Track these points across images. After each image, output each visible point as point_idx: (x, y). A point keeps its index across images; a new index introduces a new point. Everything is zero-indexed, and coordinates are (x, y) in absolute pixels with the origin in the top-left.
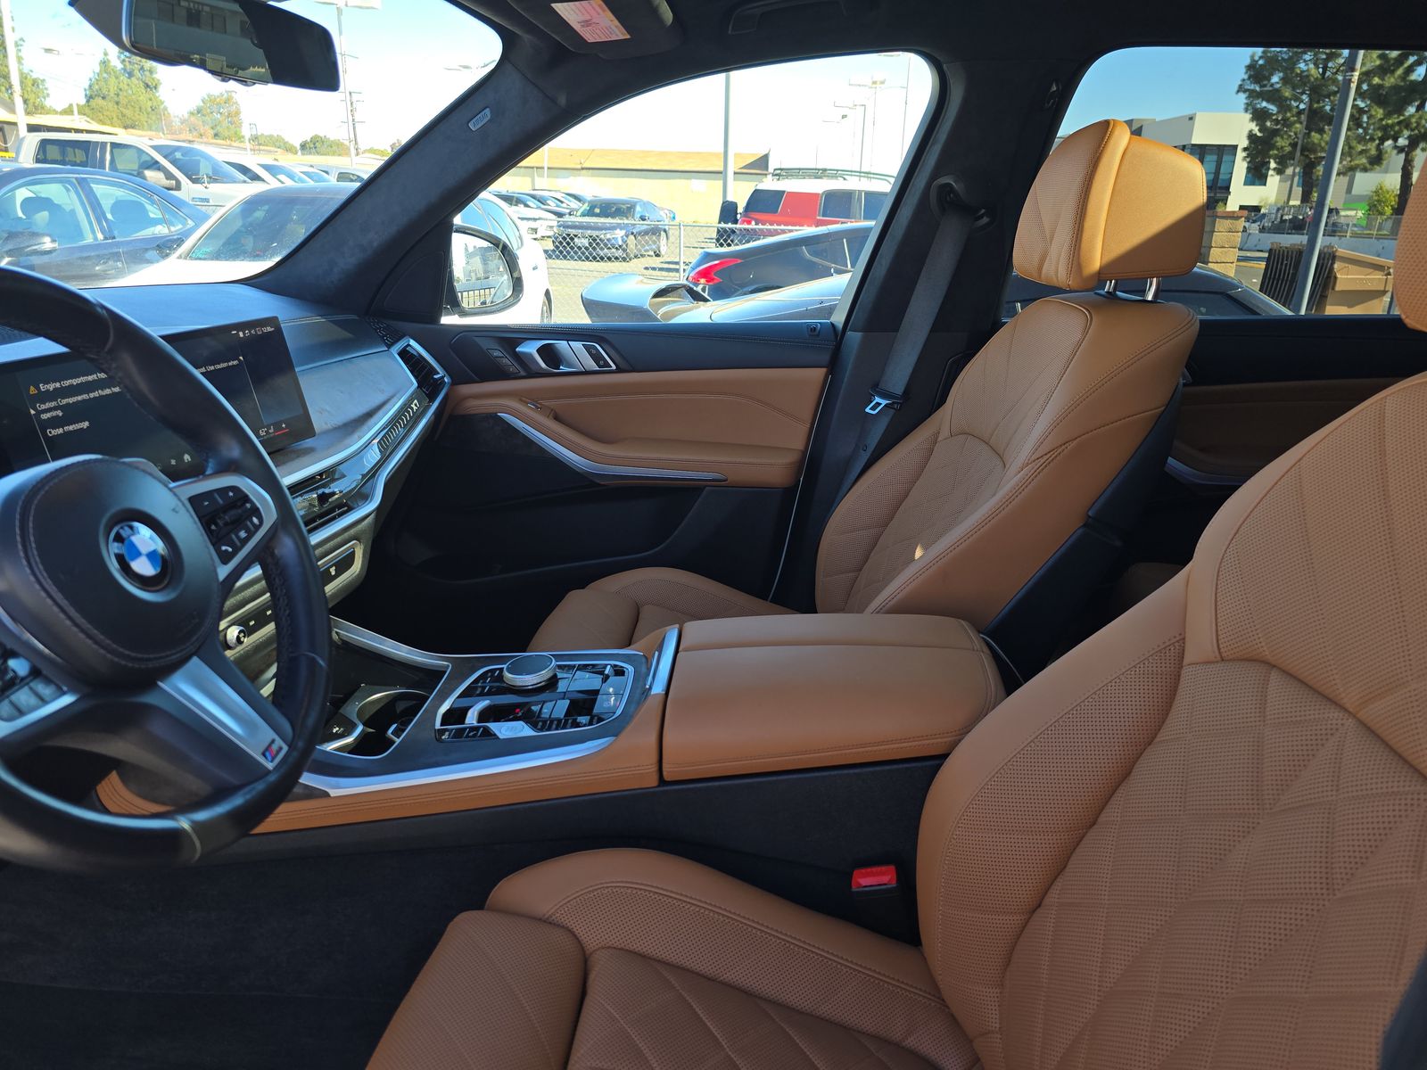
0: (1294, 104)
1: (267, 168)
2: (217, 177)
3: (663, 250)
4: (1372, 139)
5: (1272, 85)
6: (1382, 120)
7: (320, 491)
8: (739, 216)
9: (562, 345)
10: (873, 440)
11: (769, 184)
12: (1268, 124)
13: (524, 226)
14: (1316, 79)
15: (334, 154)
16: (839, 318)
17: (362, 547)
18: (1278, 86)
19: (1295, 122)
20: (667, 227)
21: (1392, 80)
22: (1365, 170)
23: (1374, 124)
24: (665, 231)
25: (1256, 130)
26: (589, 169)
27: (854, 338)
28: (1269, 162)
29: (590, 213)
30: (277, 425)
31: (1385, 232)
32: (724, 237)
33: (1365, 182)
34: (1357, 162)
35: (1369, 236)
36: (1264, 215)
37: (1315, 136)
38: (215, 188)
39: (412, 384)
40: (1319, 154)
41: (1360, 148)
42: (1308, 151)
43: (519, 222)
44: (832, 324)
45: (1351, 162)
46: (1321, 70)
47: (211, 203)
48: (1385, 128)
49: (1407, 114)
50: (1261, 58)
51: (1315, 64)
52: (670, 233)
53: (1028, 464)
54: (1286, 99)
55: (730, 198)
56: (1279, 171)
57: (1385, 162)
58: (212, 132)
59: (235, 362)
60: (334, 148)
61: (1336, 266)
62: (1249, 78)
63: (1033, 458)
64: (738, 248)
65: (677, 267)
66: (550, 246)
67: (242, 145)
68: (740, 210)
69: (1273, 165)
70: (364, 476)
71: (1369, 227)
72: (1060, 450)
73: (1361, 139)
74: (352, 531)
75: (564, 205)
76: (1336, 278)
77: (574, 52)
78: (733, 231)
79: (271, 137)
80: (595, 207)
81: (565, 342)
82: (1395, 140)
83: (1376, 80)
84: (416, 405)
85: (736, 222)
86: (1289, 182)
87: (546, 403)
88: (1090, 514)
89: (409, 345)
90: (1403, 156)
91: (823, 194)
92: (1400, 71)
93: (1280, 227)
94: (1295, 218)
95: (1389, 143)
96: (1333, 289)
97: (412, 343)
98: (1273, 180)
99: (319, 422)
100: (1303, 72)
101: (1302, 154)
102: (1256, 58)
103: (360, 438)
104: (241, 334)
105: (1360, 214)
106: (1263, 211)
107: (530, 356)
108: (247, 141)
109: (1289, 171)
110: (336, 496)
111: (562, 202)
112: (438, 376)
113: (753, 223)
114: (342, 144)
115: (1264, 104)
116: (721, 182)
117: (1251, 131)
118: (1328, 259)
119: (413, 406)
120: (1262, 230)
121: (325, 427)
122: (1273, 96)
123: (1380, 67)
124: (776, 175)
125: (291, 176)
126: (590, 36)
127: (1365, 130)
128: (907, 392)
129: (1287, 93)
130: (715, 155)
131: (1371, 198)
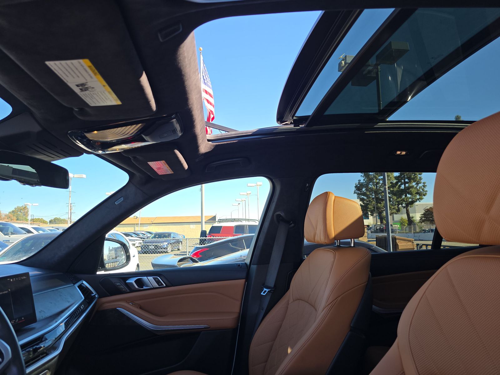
0: (371, 196)
1: (34, 228)
2: (15, 232)
3: (180, 248)
4: (395, 205)
5: (363, 191)
6: (396, 199)
7: (34, 347)
8: (207, 235)
9: (145, 278)
10: (265, 306)
11: (216, 224)
12: (365, 202)
13: (131, 243)
14: (375, 189)
15: (62, 223)
16: (248, 261)
17: (50, 372)
18: (365, 191)
19: (372, 201)
20: (182, 240)
21: (396, 189)
22: (396, 214)
23: (394, 201)
24: (181, 242)
25: (362, 204)
26: (155, 223)
27: (254, 267)
28: (368, 213)
29: (155, 237)
30: (20, 319)
31: (407, 231)
32: (202, 242)
33: (397, 217)
34: (393, 211)
35: (403, 233)
36: (371, 228)
37: (379, 205)
38: (13, 236)
39: (82, 298)
40: (382, 210)
41: (393, 207)
42: (378, 209)
43: (129, 241)
44: (246, 263)
45: (391, 211)
46: (376, 187)
47: (10, 242)
48: (398, 202)
49: (403, 198)
50: (358, 184)
51: (374, 185)
52: (183, 242)
53: (325, 307)
54: (368, 195)
55: (204, 229)
56: (372, 215)
57: (401, 211)
58: (16, 218)
59: (6, 292)
60: (62, 222)
61: (397, 241)
62: (356, 189)
63: (327, 305)
64: (207, 245)
65: (186, 253)
66: (140, 249)
67: (27, 222)
68: (207, 233)
69: (369, 213)
70: (56, 339)
71: (402, 230)
72: (336, 301)
73: (392, 205)
74: (46, 366)
75: (145, 236)
76: (398, 245)
77: (154, 178)
78: (205, 240)
79: (39, 219)
80: (156, 235)
81: (146, 277)
82: (402, 205)
83: (392, 189)
84: (83, 307)
85: (206, 237)
86: (376, 218)
87: (136, 302)
88: (351, 325)
89: (83, 283)
90: (405, 209)
91: (235, 226)
92: (397, 187)
93: (376, 231)
94: (380, 228)
95: (400, 206)
96: (398, 248)
97: (84, 282)
98: (371, 217)
99: (39, 316)
100: (371, 188)
101: (377, 210)
102: (357, 184)
103: (56, 322)
104: (11, 280)
105: (398, 226)
106: (370, 226)
107: (131, 284)
108: (29, 221)
109: (375, 215)
110: (42, 349)
111: (145, 234)
112: (93, 295)
113: (212, 237)
114: (65, 220)
115: (362, 197)
116: (201, 225)
117: (361, 204)
118: (394, 239)
119: (81, 307)
120: (372, 232)
121: (41, 318)
122: (364, 194)
123: (391, 185)
124: (219, 221)
125: (44, 231)
126: (160, 173)
127: (393, 202)
128: (275, 286)
129: (368, 193)
130: (198, 217)
131: (400, 221)
